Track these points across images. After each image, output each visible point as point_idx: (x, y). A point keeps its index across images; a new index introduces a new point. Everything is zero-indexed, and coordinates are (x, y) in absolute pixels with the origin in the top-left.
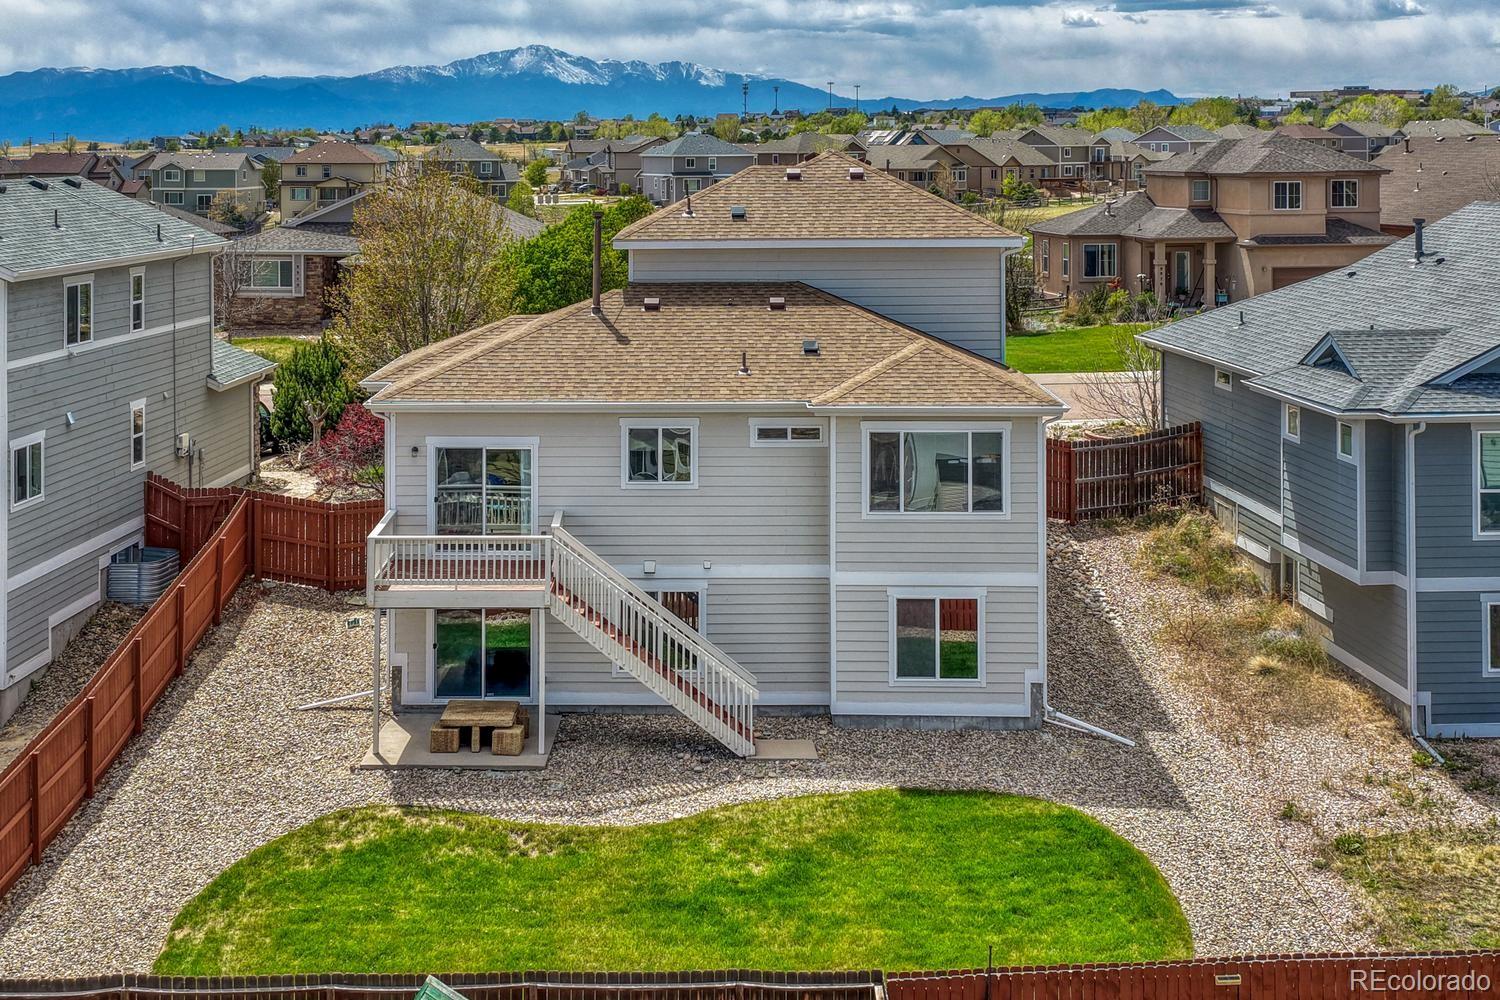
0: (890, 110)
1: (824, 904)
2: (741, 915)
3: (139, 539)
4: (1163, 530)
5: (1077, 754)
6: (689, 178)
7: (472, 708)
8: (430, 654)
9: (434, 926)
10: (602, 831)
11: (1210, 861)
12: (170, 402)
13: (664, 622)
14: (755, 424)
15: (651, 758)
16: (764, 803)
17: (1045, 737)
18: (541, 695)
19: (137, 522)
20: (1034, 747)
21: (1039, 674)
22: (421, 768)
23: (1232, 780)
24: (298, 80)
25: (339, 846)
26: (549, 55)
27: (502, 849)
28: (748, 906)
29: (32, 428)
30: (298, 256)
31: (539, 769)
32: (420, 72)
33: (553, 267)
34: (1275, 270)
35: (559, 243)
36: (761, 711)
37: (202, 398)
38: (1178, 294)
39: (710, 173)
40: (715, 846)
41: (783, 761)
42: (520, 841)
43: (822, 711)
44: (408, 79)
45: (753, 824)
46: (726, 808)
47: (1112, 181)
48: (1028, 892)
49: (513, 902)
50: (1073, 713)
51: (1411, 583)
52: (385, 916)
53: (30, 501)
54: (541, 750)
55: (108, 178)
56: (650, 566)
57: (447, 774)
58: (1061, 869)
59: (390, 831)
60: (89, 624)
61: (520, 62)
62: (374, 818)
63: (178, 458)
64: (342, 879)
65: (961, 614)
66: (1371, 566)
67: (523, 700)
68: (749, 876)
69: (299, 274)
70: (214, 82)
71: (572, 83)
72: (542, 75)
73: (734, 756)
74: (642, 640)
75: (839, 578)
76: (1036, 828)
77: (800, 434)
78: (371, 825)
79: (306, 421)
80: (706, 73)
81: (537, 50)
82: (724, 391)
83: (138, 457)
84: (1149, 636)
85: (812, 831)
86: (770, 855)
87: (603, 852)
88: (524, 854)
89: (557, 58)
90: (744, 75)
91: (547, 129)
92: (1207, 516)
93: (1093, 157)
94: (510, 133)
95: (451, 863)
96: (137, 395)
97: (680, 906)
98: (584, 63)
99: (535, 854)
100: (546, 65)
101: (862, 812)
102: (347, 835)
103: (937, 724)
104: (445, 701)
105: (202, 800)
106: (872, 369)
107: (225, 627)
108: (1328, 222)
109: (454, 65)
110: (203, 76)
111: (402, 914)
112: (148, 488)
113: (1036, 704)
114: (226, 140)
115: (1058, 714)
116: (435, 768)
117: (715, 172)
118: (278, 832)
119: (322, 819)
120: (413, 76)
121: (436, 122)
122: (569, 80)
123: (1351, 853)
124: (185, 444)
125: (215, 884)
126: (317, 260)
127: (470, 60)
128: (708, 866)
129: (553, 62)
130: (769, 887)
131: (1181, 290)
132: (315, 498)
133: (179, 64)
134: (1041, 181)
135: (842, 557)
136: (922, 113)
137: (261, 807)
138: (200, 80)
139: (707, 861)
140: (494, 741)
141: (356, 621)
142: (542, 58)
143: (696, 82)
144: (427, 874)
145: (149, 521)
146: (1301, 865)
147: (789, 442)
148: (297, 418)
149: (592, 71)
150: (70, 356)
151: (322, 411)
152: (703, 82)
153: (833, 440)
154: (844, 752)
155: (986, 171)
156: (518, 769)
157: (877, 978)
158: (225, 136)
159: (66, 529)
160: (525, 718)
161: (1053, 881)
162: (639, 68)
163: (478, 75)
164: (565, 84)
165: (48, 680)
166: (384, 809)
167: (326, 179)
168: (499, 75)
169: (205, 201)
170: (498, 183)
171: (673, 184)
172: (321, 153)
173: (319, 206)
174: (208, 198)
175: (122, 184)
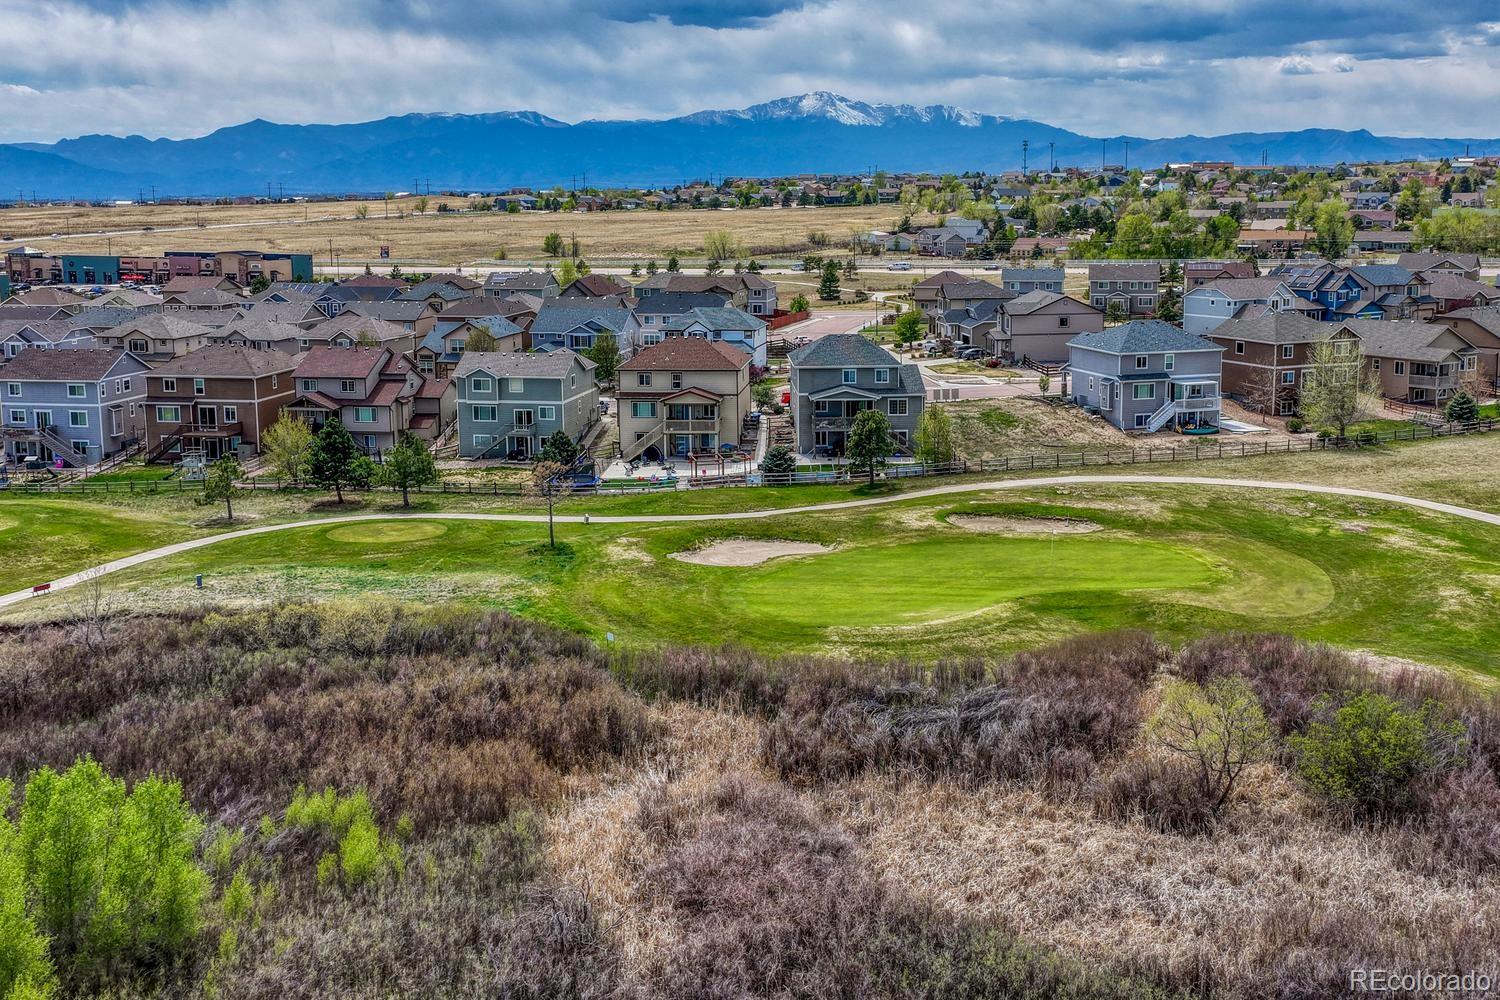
6: (1140, 382)
24: (622, 122)
26: (831, 100)
32: (723, 115)
39: (1166, 375)
44: (713, 123)
55: (405, 381)
61: (808, 105)
70: (554, 125)
71: (851, 125)
72: (825, 117)
80: (965, 115)
81: (822, 96)
89: (838, 103)
90: (996, 116)
91: (853, 192)
94: (818, 196)
98: (862, 107)
100: (829, 108)
109: (751, 109)
110: (543, 120)
114: (561, 201)
117: (1173, 373)
120: (719, 120)
122: (849, 122)
127: (765, 105)
129: (835, 106)
138: (541, 123)
142: (825, 103)
143: (957, 123)
149: (868, 114)
152: (962, 123)
162: (908, 111)
163: (771, 118)
164: (844, 125)
167: (676, 390)
168: (789, 118)
169: (525, 417)
170: (897, 396)
171: (1121, 391)
172: (669, 355)
173: (668, 428)
174: (529, 413)
175: (423, 386)
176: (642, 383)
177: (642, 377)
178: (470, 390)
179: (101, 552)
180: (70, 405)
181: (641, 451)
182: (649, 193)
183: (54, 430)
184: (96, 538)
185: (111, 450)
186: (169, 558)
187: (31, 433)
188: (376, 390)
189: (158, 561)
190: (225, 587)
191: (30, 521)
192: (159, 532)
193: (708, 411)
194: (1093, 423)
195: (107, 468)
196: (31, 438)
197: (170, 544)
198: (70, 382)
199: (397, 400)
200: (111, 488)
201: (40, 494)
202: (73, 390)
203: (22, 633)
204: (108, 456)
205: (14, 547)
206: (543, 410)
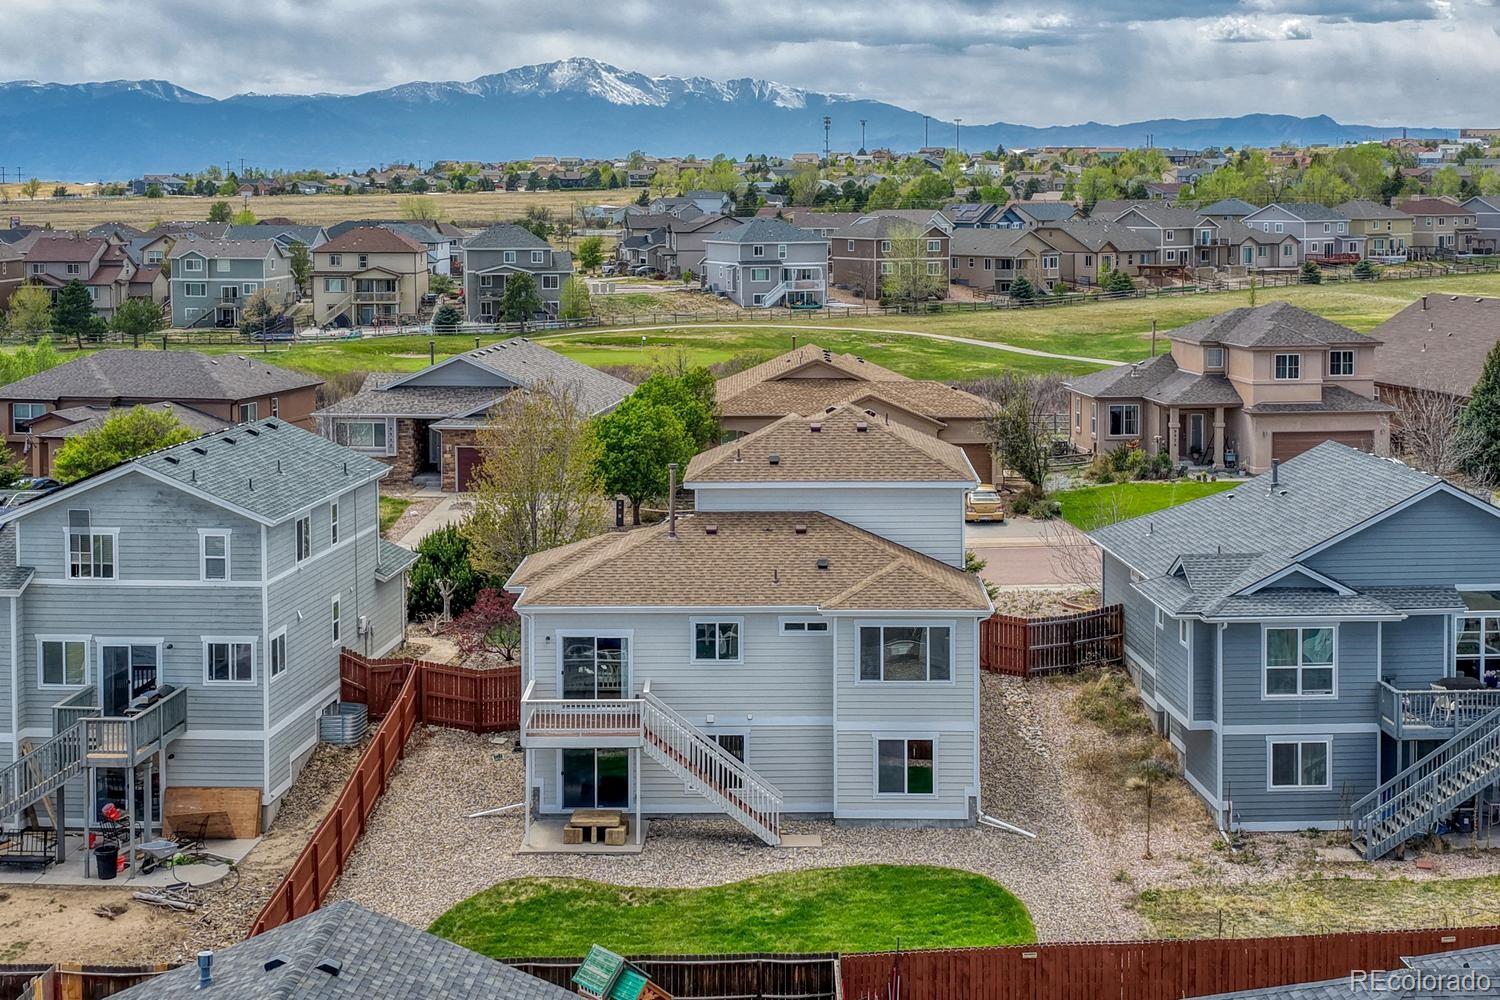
0: (995, 151)
1: (817, 931)
2: (765, 936)
3: (337, 697)
4: (1089, 685)
5: (995, 843)
6: (757, 268)
7: (591, 815)
8: (560, 779)
9: (577, 944)
10: (680, 891)
11: (1062, 906)
12: (354, 593)
13: (720, 757)
14: (783, 621)
15: (709, 846)
16: (785, 874)
17: (977, 832)
18: (637, 806)
19: (337, 684)
20: (968, 839)
21: (976, 790)
22: (559, 853)
23: (1093, 858)
24: (292, 98)
25: (512, 901)
26: (594, 70)
27: (616, 901)
28: (770, 931)
29: (279, 624)
30: (391, 419)
31: (637, 854)
32: (440, 89)
33: (626, 442)
34: (1274, 434)
35: (632, 419)
36: (786, 817)
37: (373, 587)
38: (1192, 452)
39: (780, 262)
40: (752, 897)
41: (799, 848)
42: (627, 897)
43: (828, 816)
44: (425, 98)
45: (777, 886)
46: (760, 877)
47: (1218, 267)
48: (943, 922)
49: (625, 931)
50: (1000, 816)
51: (1221, 729)
52: (546, 939)
53: (279, 674)
54: (638, 842)
55: (121, 267)
56: (710, 718)
57: (576, 857)
58: (965, 910)
59: (544, 893)
60: (311, 759)
61: (561, 77)
62: (531, 884)
63: (359, 635)
64: (517, 919)
65: (922, 749)
66: (1197, 717)
67: (624, 810)
68: (772, 916)
69: (390, 435)
70: (191, 100)
71: (623, 105)
72: (585, 93)
73: (767, 845)
74: (706, 769)
75: (839, 726)
76: (956, 887)
77: (812, 627)
78: (530, 888)
79: (438, 595)
80: (782, 92)
81: (581, 64)
82: (761, 597)
83: (336, 638)
84: (1067, 765)
85: (814, 889)
86: (786, 904)
87: (681, 903)
88: (630, 904)
89: (604, 73)
90: (827, 94)
91: (596, 174)
92: (1123, 675)
93: (1199, 240)
94: (552, 178)
95: (584, 910)
96: (334, 592)
97: (729, 932)
98: (638, 80)
99: (637, 905)
100: (591, 82)
101: (847, 879)
102: (515, 894)
103: (904, 824)
104: (570, 811)
105: (416, 876)
106: (864, 581)
107: (407, 760)
108: (1324, 390)
109: (480, 81)
110: (176, 93)
111: (557, 939)
112: (343, 658)
113: (972, 810)
114: (217, 183)
115: (987, 817)
116: (568, 854)
117: (786, 261)
118: (470, 893)
119: (498, 885)
120: (433, 95)
121: (464, 160)
122: (620, 101)
123: (1150, 900)
124: (364, 625)
125: (436, 923)
126: (407, 422)
127: (500, 76)
128: (747, 911)
129: (600, 78)
130: (784, 921)
131: (1196, 449)
132: (457, 662)
133: (147, 79)
134: (1140, 267)
135: (842, 712)
136: (1031, 155)
137: (455, 879)
138: (174, 97)
139: (746, 907)
140: (607, 836)
141: (500, 756)
142: (586, 74)
143: (771, 103)
144: (569, 916)
145: (343, 683)
146: (1116, 906)
147: (806, 632)
148: (430, 593)
149: (648, 90)
150: (299, 570)
151: (451, 587)
152: (779, 103)
153: (834, 630)
154: (841, 842)
155: (1081, 258)
156: (623, 854)
157: (836, 956)
158: (215, 179)
159: (298, 693)
160: (625, 821)
161: (960, 917)
162: (703, 86)
163: (509, 93)
164: (614, 105)
165: (291, 798)
166: (537, 879)
167: (363, 269)
168: (535, 93)
169: (231, 293)
170: (550, 274)
171: (740, 274)
172: (356, 240)
173: (356, 299)
174: (234, 289)
175: (136, 273)
176: (333, 263)
177: (333, 258)
178: (183, 268)
181: (331, 319)
182: (335, 176)
188: (97, 273)
193: (390, 285)
194: (721, 302)
199: (116, 282)
206: (247, 287)
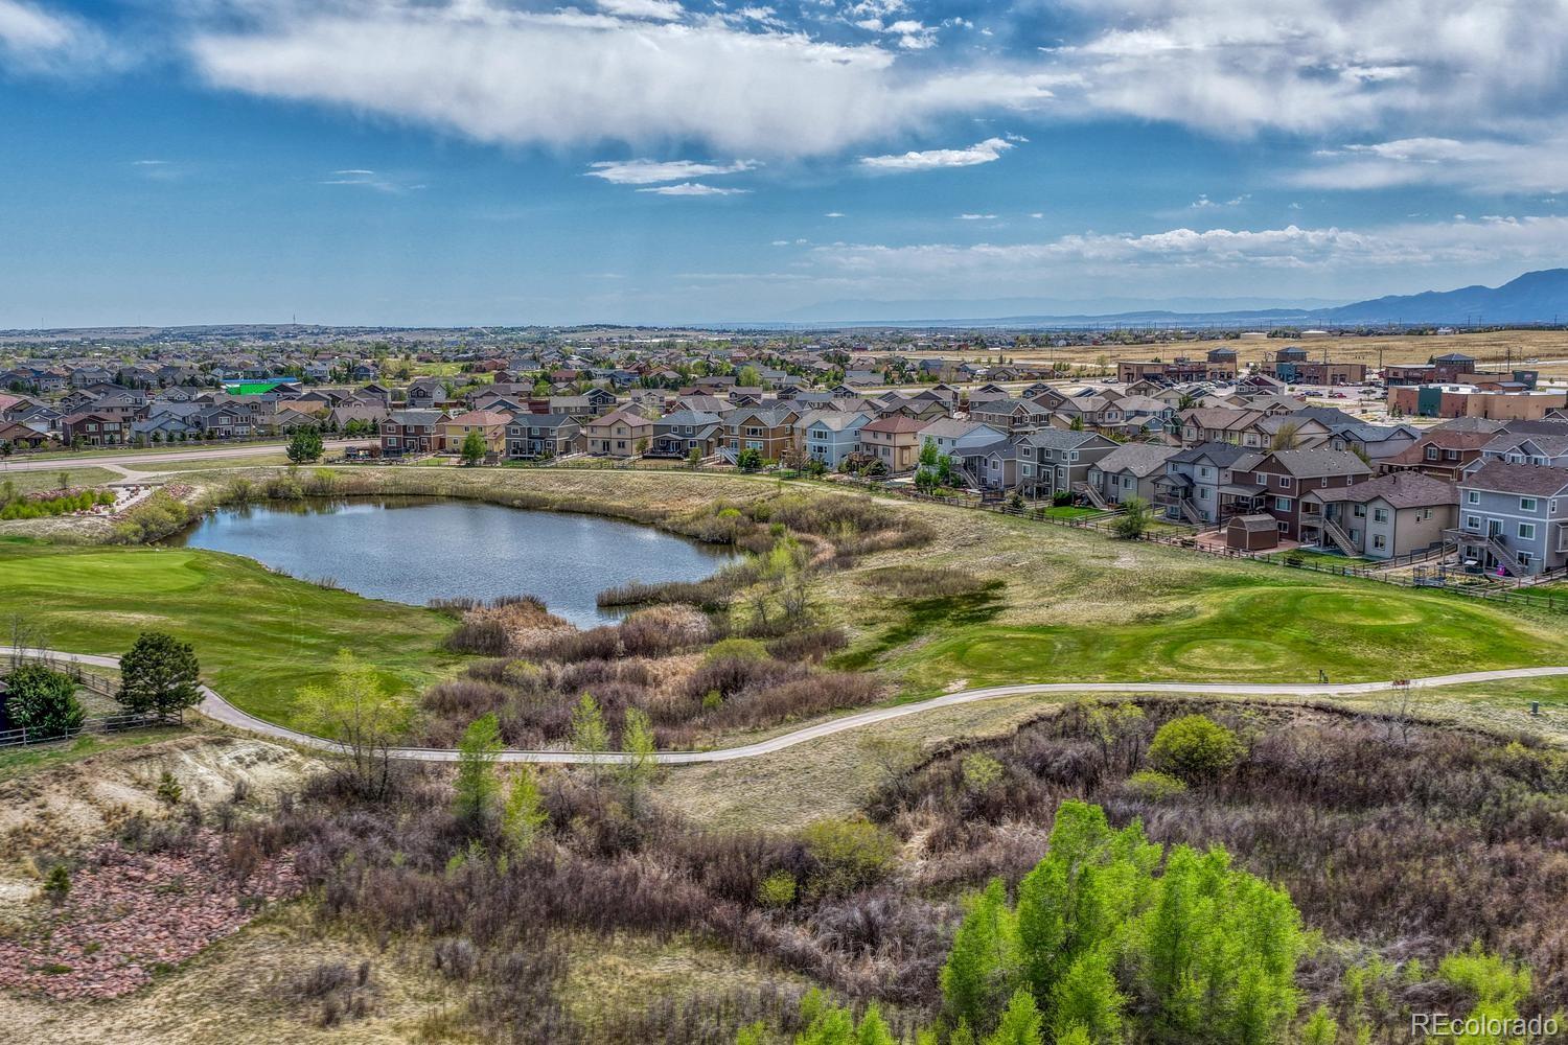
179: (1479, 660)
180: (1521, 517)
183: (1503, 540)
184: (1482, 646)
185: (1553, 565)
186: (1536, 680)
187: (1482, 539)
189: (1524, 680)
190: (1560, 719)
191: (1432, 620)
192: (1547, 651)
195: (1544, 583)
196: (1480, 544)
197: (1549, 665)
198: (1523, 495)
200: (1532, 602)
201: (1465, 597)
202: (1525, 504)
203: (1355, 720)
204: (1548, 569)
205: (1403, 641)
